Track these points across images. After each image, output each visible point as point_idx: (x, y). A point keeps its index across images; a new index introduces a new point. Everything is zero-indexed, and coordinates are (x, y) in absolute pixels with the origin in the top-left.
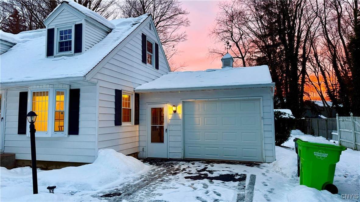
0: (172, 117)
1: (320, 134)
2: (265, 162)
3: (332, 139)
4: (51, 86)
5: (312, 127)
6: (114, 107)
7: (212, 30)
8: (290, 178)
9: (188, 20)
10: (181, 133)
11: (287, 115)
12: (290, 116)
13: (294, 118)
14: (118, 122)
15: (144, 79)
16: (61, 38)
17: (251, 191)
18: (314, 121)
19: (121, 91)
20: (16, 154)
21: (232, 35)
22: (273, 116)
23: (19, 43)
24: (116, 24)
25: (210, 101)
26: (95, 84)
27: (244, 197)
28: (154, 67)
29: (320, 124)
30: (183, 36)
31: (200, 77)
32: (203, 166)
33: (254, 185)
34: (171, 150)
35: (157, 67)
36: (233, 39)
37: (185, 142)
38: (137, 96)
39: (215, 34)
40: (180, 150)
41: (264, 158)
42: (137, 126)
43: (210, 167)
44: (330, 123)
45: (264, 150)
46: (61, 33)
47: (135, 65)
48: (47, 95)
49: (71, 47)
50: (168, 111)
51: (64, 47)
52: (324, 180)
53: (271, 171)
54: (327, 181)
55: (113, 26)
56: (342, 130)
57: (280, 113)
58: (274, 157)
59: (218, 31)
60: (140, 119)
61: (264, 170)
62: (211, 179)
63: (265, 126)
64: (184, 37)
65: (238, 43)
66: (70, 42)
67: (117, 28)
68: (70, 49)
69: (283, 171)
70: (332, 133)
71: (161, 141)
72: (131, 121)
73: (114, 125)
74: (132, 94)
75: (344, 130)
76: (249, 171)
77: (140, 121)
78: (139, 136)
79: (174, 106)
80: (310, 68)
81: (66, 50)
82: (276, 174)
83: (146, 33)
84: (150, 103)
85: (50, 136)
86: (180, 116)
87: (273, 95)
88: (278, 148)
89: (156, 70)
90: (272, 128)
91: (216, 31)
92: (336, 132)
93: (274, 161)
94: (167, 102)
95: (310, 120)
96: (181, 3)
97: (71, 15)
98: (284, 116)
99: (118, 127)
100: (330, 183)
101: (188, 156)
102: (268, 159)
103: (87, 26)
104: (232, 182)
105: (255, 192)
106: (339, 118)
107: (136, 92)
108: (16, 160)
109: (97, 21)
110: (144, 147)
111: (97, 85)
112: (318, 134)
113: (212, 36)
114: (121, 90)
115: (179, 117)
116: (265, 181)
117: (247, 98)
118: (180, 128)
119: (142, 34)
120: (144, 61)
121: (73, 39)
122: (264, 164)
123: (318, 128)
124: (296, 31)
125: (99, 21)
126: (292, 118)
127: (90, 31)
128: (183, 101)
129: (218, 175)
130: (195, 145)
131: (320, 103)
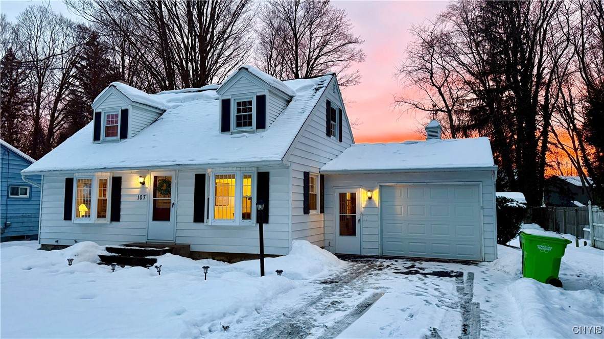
0: (367, 205)
1: (567, 230)
2: (484, 261)
3: (583, 238)
4: (238, 169)
5: (556, 221)
6: (303, 192)
7: (400, 67)
8: (514, 275)
9: (363, 52)
10: (378, 225)
11: (515, 203)
12: (518, 204)
13: (525, 206)
14: (306, 211)
15: (329, 156)
16: (239, 111)
17: (470, 284)
18: (560, 211)
19: (309, 173)
20: (191, 245)
21: (432, 76)
22: (494, 203)
23: (169, 109)
24: (296, 89)
25: (415, 186)
26: (288, 167)
27: (464, 288)
28: (337, 139)
29: (567, 215)
30: (354, 77)
31: (400, 154)
32: (409, 264)
33: (473, 279)
34: (365, 245)
35: (340, 140)
36: (433, 82)
37: (382, 235)
38: (322, 177)
39: (403, 74)
40: (377, 246)
41: (483, 256)
42: (322, 215)
43: (417, 264)
44: (581, 214)
45: (483, 247)
46: (239, 104)
47: (321, 140)
48: (234, 178)
49: (252, 121)
50: (362, 196)
51: (243, 121)
52: (549, 274)
53: (491, 270)
54: (550, 275)
55: (293, 92)
56: (596, 224)
57: (504, 200)
58: (496, 254)
59: (410, 69)
60: (325, 206)
61: (483, 269)
62: (425, 275)
63: (486, 218)
64: (356, 80)
65: (442, 89)
66: (251, 116)
67: (298, 94)
68: (250, 124)
69: (507, 269)
70: (584, 229)
71: (353, 233)
72: (316, 209)
73: (302, 213)
74: (317, 176)
75: (598, 225)
76: (466, 269)
77: (325, 208)
78: (324, 227)
79: (369, 191)
80: (560, 123)
81: (245, 125)
82: (498, 272)
83: (331, 99)
84: (338, 187)
85: (238, 224)
86: (377, 203)
87: (495, 180)
88: (500, 247)
89: (339, 143)
90: (494, 220)
91: (405, 69)
92: (587, 228)
93: (495, 259)
94: (360, 187)
95: (553, 208)
96: (352, 26)
97: (251, 84)
98: (510, 205)
99: (306, 216)
100: (555, 277)
101: (386, 254)
102: (488, 257)
103: (271, 98)
104: (448, 277)
105: (474, 284)
106: (592, 208)
107: (322, 173)
108: (191, 252)
109: (279, 90)
110: (331, 241)
111: (290, 168)
112: (565, 230)
113: (400, 77)
114: (308, 171)
115: (375, 204)
116: (485, 277)
117: (464, 183)
118: (377, 218)
119: (327, 100)
120: (329, 134)
121: (254, 113)
122: (483, 263)
123: (565, 222)
124: (535, 64)
125: (281, 90)
126: (522, 207)
127: (273, 103)
128: (380, 186)
129: (432, 272)
130: (397, 240)
131: (577, 180)
